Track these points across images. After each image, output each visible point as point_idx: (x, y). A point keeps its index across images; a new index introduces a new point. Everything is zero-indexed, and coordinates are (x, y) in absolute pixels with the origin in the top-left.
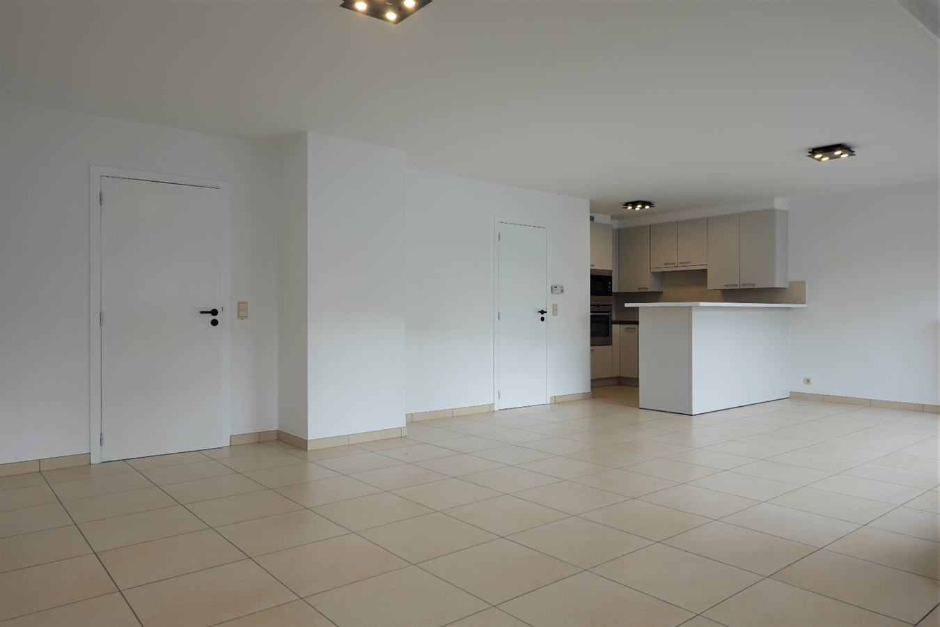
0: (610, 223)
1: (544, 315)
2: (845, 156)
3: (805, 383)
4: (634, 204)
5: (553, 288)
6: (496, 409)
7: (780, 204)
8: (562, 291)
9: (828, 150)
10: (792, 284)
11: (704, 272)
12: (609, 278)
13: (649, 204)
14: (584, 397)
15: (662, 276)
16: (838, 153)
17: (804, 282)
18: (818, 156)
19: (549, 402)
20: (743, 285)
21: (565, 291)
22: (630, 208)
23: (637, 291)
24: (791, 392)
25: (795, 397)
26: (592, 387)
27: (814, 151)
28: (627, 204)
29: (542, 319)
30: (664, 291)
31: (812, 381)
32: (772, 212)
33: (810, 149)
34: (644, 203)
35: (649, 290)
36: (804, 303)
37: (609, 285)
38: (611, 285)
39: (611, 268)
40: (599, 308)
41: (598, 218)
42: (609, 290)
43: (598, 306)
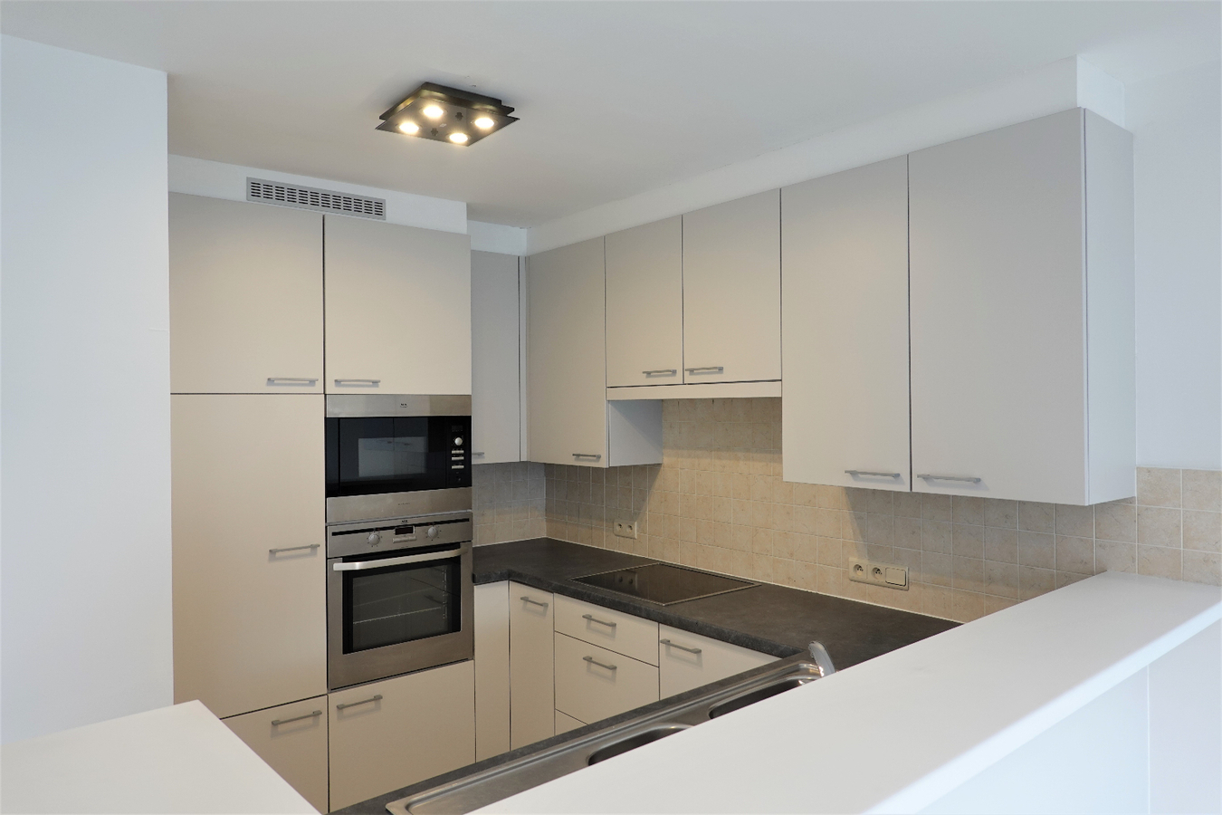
12: (463, 425)
20: (926, 478)
23: (572, 461)
30: (666, 461)
32: (1071, 124)
34: (462, 101)
35: (603, 464)
37: (458, 448)
38: (467, 445)
39: (465, 390)
40: (408, 537)
41: (402, 207)
42: (457, 463)
43: (404, 530)
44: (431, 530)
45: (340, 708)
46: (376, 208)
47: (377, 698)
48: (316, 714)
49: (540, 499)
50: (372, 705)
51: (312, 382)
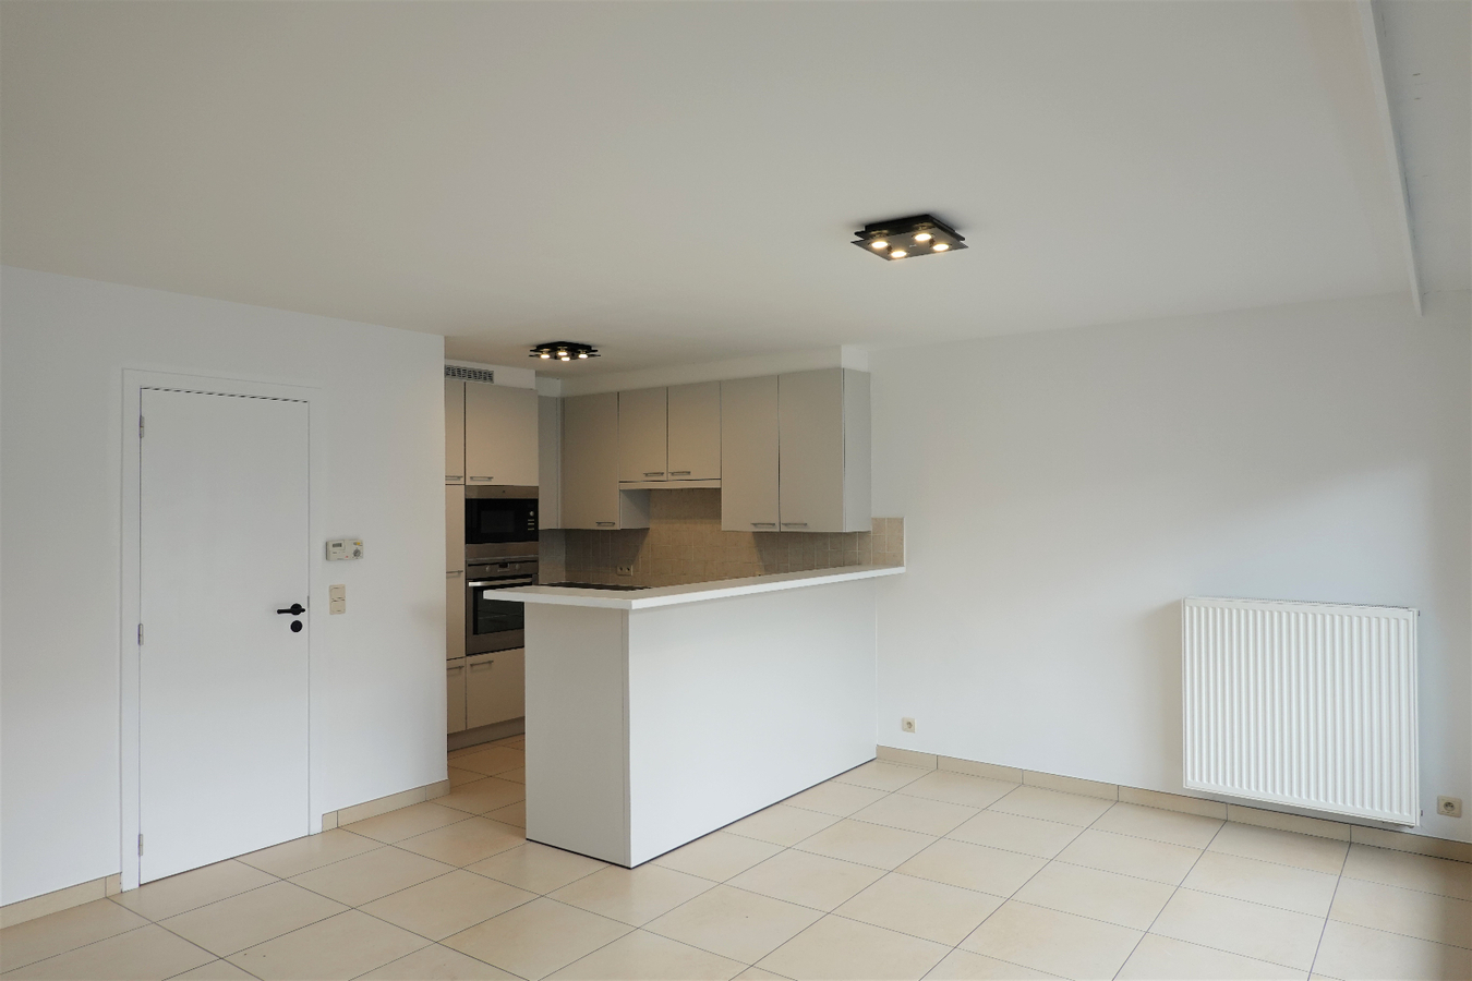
0: (532, 385)
1: (300, 617)
2: (941, 247)
3: (904, 730)
4: (553, 347)
5: (333, 548)
6: (129, 884)
7: (852, 358)
8: (357, 553)
9: (899, 227)
10: (878, 523)
11: (716, 493)
12: (532, 504)
13: (588, 349)
14: (427, 798)
15: (645, 498)
16: (923, 237)
17: (901, 521)
18: (880, 244)
19: (317, 828)
20: (786, 525)
21: (365, 551)
22: (545, 356)
23: (596, 527)
24: (879, 748)
25: (887, 758)
26: (451, 768)
27: (868, 232)
28: (540, 348)
29: (296, 627)
30: (652, 526)
31: (916, 726)
32: (837, 374)
33: (862, 225)
34: (574, 349)
35: (617, 527)
36: (899, 564)
37: (531, 518)
38: (536, 517)
39: (535, 483)
40: (506, 570)
41: (503, 376)
42: (531, 527)
43: (503, 565)
44: (517, 566)
45: (472, 665)
46: (488, 376)
47: (490, 662)
48: (460, 667)
49: (562, 557)
50: (487, 666)
51: (459, 478)
